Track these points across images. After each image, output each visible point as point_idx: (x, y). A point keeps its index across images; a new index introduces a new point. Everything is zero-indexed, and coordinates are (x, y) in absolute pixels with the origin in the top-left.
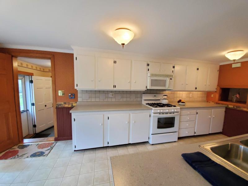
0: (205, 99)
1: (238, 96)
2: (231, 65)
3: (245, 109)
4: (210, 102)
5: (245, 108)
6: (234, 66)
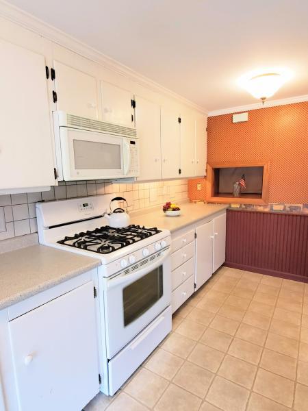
0: (186, 195)
1: (243, 182)
2: (230, 116)
3: (261, 209)
4: (195, 202)
5: (260, 206)
6: (236, 119)
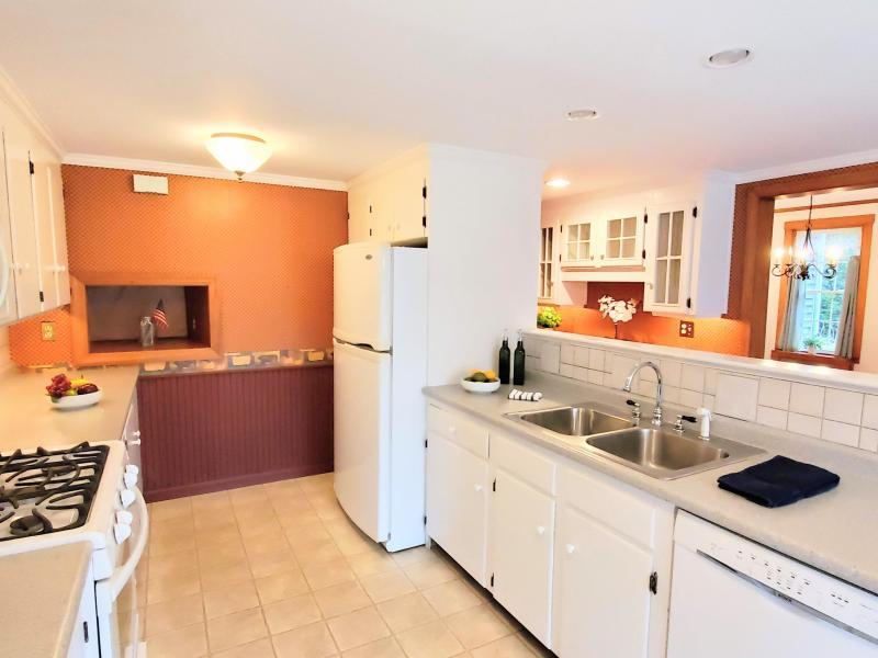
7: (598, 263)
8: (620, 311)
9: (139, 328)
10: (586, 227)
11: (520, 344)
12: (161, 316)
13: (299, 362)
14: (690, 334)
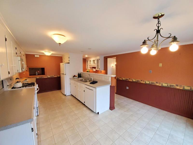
2: (34, 55)
3: (45, 77)
4: (23, 78)
6: (36, 56)
7: (92, 65)
8: (94, 70)
9: (36, 73)
10: (91, 60)
11: (80, 73)
12: (38, 71)
13: (57, 77)
14: (101, 72)
